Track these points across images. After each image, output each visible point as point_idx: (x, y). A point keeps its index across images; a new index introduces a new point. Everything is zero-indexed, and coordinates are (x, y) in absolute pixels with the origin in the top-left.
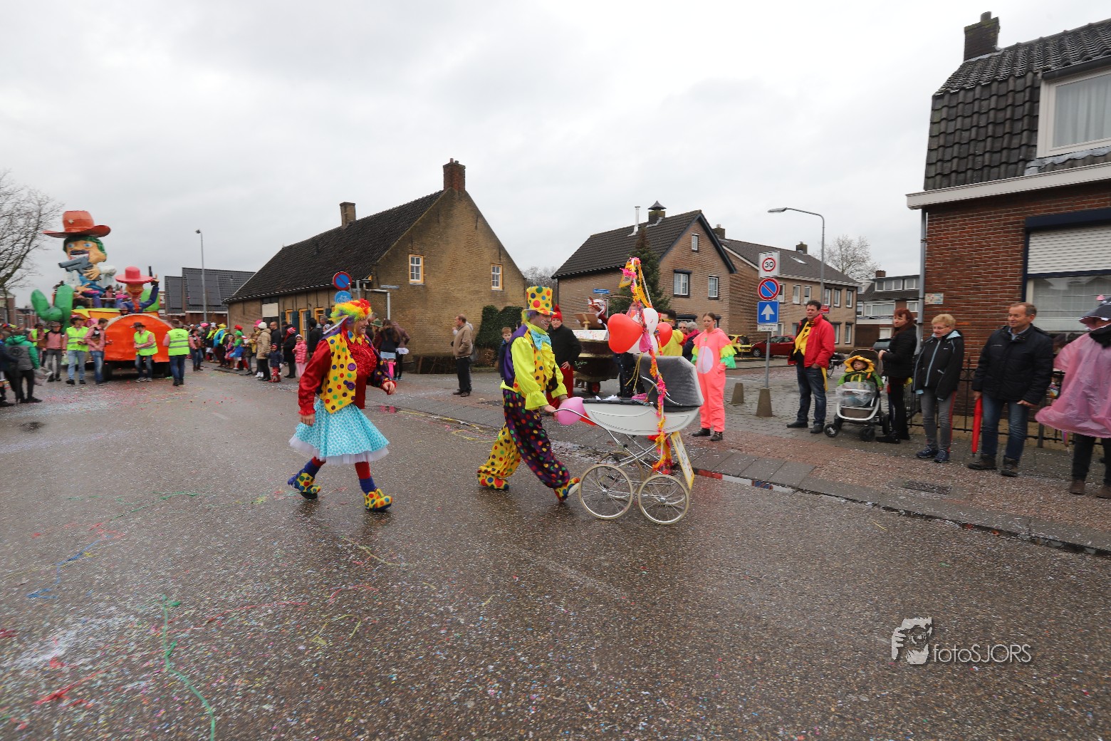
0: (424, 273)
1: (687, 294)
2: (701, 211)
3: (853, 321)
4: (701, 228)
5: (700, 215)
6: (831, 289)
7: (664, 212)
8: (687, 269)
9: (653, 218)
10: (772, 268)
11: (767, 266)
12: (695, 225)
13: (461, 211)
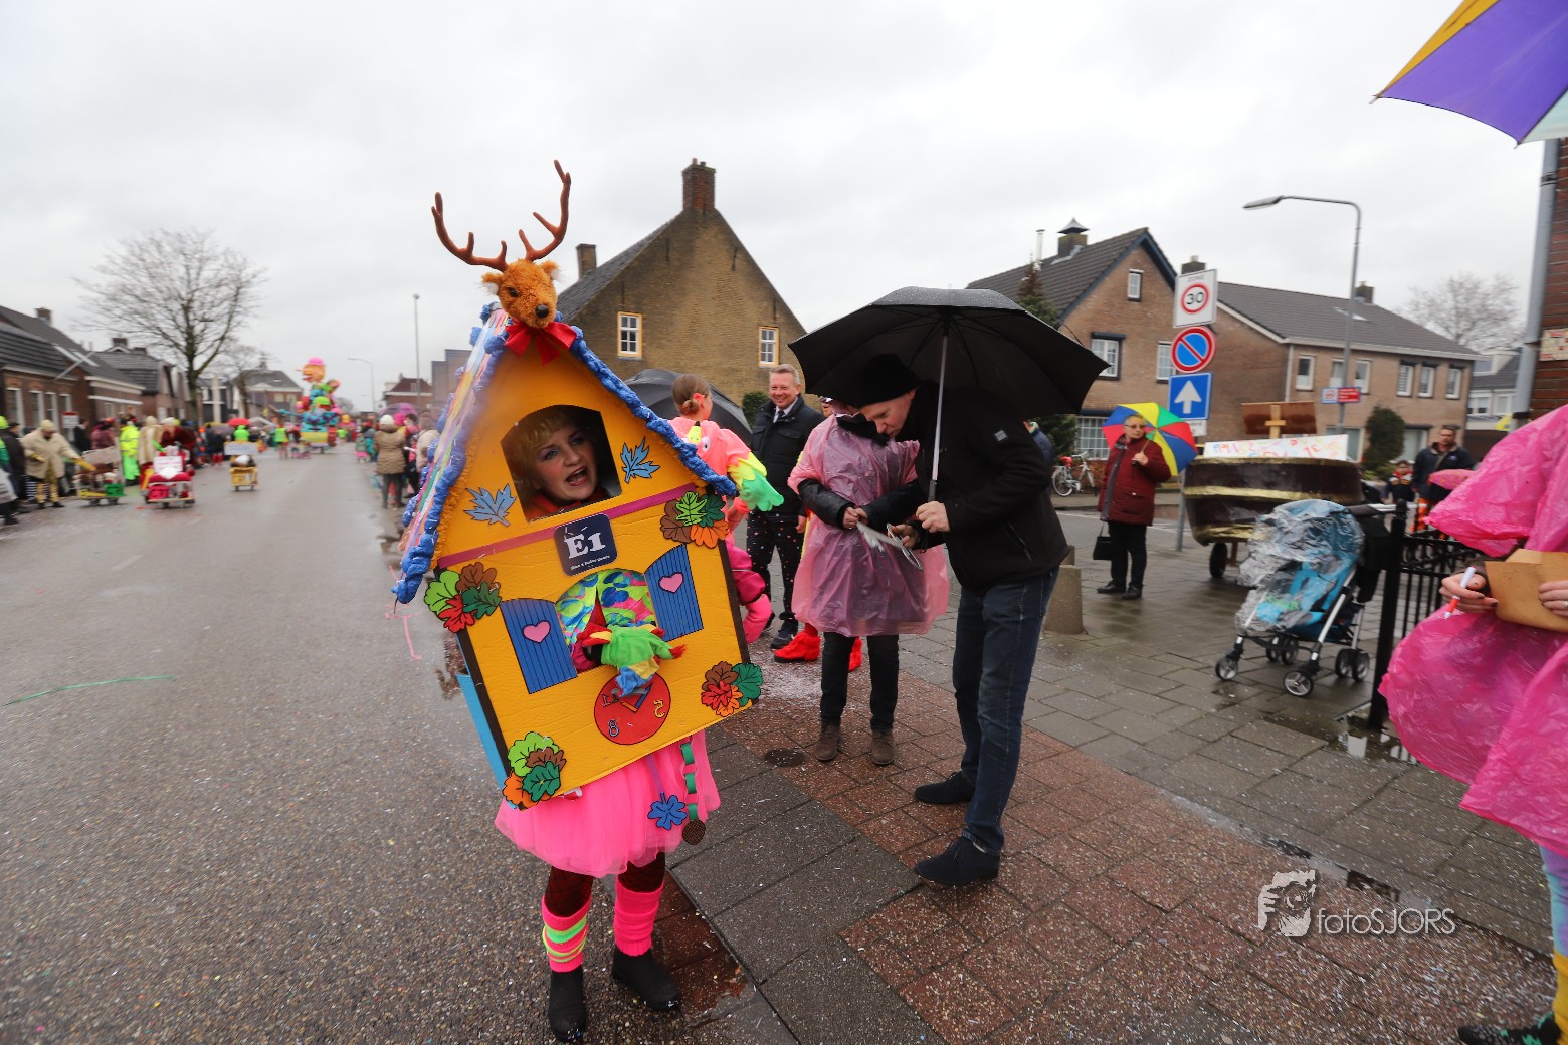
0: (643, 341)
1: (1114, 375)
2: (1145, 231)
3: (1458, 422)
4: (1148, 258)
5: (1146, 236)
6: (1413, 364)
7: (1085, 237)
8: (1116, 330)
9: (1065, 247)
10: (1200, 305)
11: (1190, 301)
12: (1136, 254)
13: (706, 242)
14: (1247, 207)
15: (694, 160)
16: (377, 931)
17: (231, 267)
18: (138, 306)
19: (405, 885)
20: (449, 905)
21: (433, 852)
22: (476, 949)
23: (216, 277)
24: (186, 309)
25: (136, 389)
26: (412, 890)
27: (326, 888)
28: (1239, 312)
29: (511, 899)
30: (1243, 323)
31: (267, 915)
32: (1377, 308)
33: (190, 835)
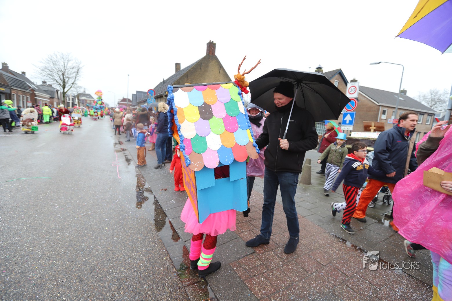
2: (341, 69)
4: (341, 78)
5: (340, 71)
7: (323, 70)
10: (354, 92)
11: (351, 91)
12: (337, 76)
13: (212, 64)
14: (371, 64)
15: (210, 41)
16: (100, 252)
17: (77, 63)
18: (50, 73)
19: (109, 240)
20: (121, 247)
21: (118, 232)
22: (127, 260)
23: (72, 65)
24: (63, 74)
25: (48, 96)
26: (111, 242)
27: (87, 239)
28: (366, 95)
29: (138, 247)
30: (367, 98)
31: (70, 246)
32: (407, 96)
33: (51, 222)
